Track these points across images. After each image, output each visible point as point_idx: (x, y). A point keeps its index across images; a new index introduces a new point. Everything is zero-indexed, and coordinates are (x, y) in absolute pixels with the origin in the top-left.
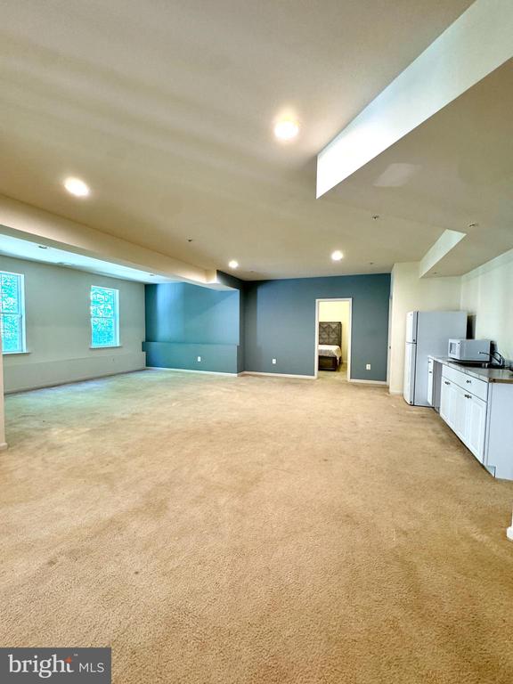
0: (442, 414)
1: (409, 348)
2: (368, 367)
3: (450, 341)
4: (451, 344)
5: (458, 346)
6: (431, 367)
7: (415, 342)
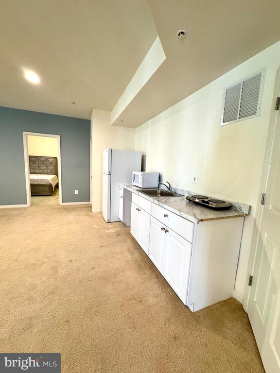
0: (132, 232)
1: (106, 178)
2: (76, 192)
3: (134, 173)
4: (135, 175)
5: (140, 176)
6: (122, 192)
7: (110, 174)
